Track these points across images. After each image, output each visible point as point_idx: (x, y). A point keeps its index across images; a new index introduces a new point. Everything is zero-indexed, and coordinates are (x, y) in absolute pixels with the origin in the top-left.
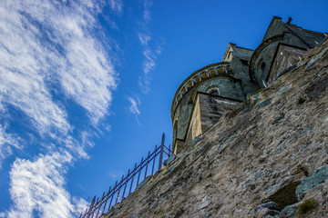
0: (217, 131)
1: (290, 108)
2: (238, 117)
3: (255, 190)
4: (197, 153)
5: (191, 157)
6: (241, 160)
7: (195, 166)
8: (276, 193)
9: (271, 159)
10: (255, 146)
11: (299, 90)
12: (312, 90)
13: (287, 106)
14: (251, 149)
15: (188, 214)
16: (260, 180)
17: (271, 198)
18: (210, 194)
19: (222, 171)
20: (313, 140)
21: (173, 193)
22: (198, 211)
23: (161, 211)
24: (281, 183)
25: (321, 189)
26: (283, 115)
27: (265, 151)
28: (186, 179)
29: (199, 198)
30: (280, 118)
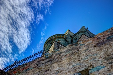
0: (65, 49)
1: (91, 47)
2: (73, 46)
3: (75, 69)
4: (57, 54)
5: (55, 55)
6: (72, 59)
7: (56, 57)
8: (82, 71)
9: (82, 61)
10: (78, 56)
11: (95, 43)
12: (99, 44)
13: (90, 47)
14: (76, 56)
15: (50, 71)
16: (77, 66)
17: (80, 72)
18: (59, 67)
19: (65, 61)
20: (97, 58)
21: (46, 64)
22: (54, 71)
23: (41, 68)
24: (84, 68)
25: (98, 72)
26: (88, 49)
27: (81, 58)
28: (52, 61)
29: (55, 67)
30: (87, 50)
